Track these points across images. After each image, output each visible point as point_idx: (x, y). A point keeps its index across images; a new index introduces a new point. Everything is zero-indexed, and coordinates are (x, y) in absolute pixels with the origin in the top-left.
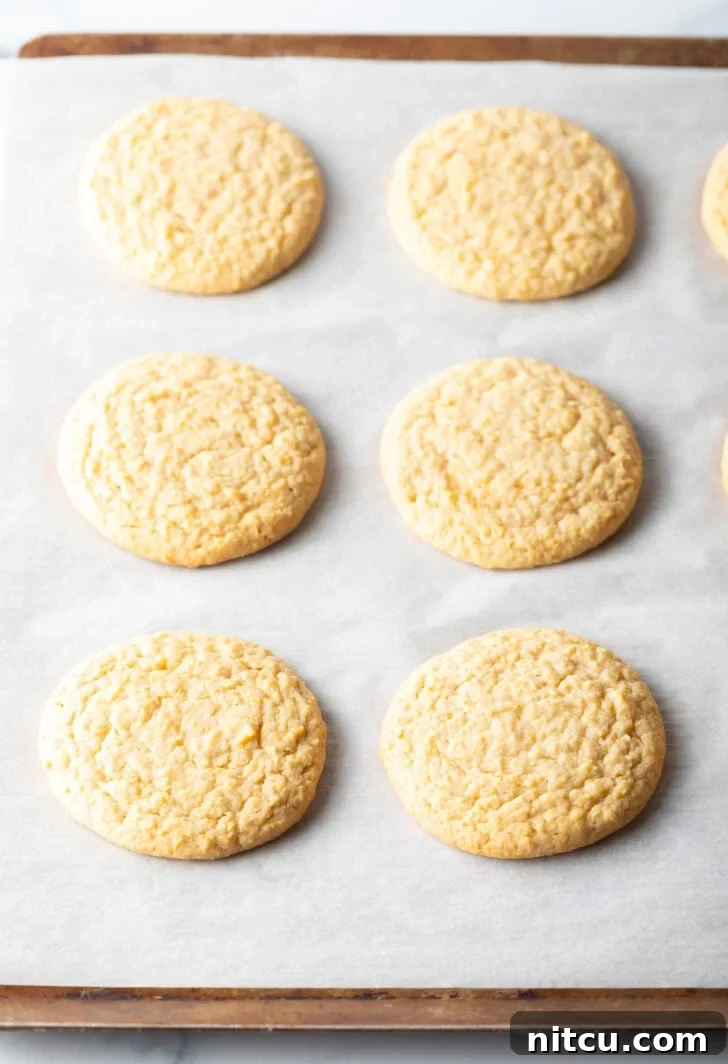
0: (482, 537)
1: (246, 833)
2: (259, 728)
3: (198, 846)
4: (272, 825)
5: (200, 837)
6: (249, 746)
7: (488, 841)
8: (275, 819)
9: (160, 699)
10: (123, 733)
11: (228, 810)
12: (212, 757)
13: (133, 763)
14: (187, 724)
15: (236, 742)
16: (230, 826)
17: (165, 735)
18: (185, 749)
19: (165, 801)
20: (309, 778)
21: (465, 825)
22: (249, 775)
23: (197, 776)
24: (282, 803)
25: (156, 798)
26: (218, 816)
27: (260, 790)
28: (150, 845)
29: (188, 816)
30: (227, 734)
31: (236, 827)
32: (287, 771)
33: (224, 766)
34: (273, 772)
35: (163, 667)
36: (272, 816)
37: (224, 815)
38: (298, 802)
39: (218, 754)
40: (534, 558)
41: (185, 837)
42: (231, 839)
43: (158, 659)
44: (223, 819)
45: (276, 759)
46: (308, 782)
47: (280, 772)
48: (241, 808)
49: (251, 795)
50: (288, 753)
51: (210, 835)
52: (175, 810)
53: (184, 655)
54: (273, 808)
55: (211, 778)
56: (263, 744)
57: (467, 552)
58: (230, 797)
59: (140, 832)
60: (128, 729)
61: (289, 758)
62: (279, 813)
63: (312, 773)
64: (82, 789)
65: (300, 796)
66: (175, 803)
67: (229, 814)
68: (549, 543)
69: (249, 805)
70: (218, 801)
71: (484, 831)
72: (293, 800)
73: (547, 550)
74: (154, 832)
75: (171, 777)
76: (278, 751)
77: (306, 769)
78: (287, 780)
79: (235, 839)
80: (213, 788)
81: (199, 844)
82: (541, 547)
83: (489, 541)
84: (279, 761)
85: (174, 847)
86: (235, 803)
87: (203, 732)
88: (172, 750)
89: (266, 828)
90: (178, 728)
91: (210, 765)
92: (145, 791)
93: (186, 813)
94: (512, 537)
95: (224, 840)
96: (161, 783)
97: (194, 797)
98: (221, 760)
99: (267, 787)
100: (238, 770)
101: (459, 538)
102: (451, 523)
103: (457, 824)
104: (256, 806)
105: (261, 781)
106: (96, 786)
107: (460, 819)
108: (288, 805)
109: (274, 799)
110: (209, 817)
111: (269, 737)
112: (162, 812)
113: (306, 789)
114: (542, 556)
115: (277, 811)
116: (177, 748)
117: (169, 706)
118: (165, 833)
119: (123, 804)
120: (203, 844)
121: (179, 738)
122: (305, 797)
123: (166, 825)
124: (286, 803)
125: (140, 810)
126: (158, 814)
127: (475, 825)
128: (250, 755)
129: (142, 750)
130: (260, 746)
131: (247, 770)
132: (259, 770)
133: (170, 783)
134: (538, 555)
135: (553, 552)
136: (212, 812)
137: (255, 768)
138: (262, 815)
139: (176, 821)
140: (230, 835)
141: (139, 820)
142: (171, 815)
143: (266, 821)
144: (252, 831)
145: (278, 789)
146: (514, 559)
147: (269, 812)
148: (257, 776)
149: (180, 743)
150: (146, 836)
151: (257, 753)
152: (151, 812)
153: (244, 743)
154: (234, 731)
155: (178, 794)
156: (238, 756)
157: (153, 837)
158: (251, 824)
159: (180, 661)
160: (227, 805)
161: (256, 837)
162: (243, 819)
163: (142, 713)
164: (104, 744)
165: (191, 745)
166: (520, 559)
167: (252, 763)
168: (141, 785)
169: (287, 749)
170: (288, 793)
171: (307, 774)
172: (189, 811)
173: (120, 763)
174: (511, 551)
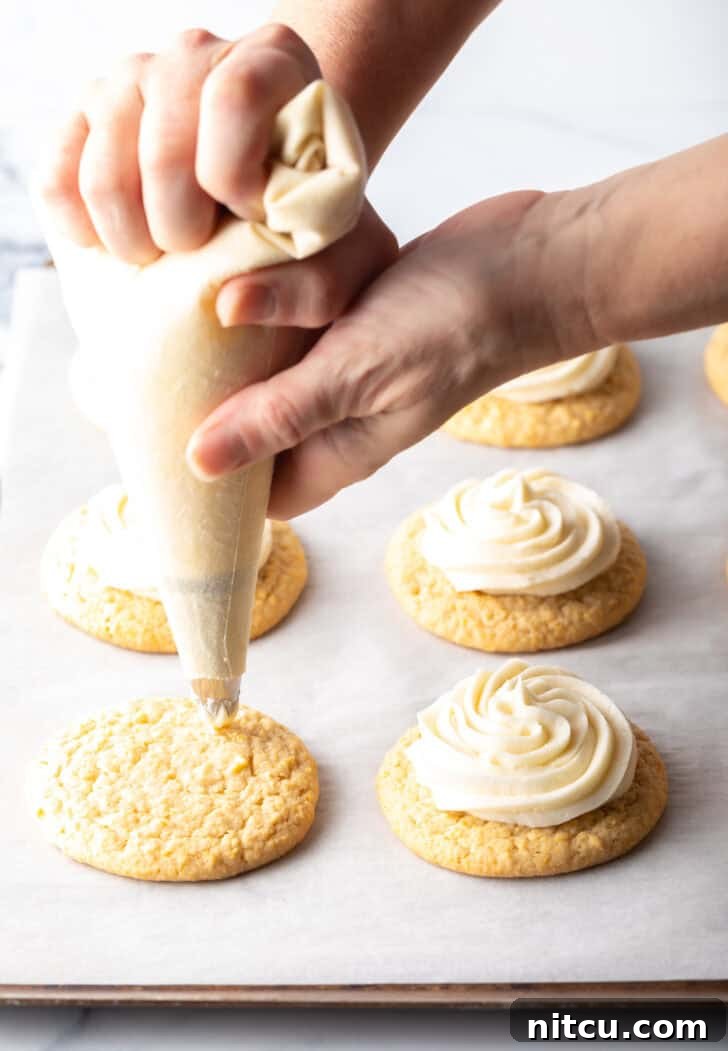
0: (485, 620)
1: (251, 848)
2: (251, 759)
3: (203, 864)
4: (277, 841)
5: (205, 853)
6: (242, 774)
7: (467, 855)
8: (278, 834)
9: (146, 745)
10: (113, 775)
11: (230, 828)
12: (207, 784)
13: (128, 796)
14: (176, 761)
15: (228, 772)
16: (234, 842)
17: (157, 771)
18: (178, 781)
19: (165, 825)
20: (307, 799)
21: (446, 838)
22: (247, 797)
23: (194, 802)
24: (283, 819)
25: (156, 823)
26: (220, 834)
27: (260, 810)
28: (155, 867)
29: (190, 836)
30: (219, 765)
31: (240, 844)
32: (285, 793)
33: (221, 792)
34: (270, 794)
35: (145, 721)
36: (275, 832)
37: (226, 833)
38: (299, 819)
39: (213, 783)
40: (537, 639)
41: (189, 855)
42: (236, 854)
43: (139, 715)
44: (226, 836)
45: (271, 783)
46: (306, 802)
47: (277, 794)
48: (243, 826)
49: (251, 813)
50: (282, 778)
51: (215, 851)
52: (176, 833)
53: (164, 710)
54: (275, 824)
55: (209, 802)
56: (256, 772)
57: (470, 634)
58: (232, 817)
59: (143, 855)
60: (118, 770)
61: (285, 782)
62: (281, 830)
63: (309, 795)
64: (78, 826)
65: (301, 814)
66: (175, 826)
67: (231, 832)
68: (552, 625)
69: (251, 821)
70: (219, 821)
71: (465, 845)
72: (294, 818)
73: (551, 631)
74: (157, 853)
75: (168, 804)
76: (272, 776)
77: (302, 792)
78: (285, 801)
79: (241, 855)
80: (211, 811)
81: (205, 861)
82: (543, 629)
83: (491, 623)
84: (275, 785)
85: (179, 867)
86: (237, 821)
87: (195, 766)
88: (166, 782)
89: (270, 843)
90: (168, 765)
91: (206, 793)
92: (143, 819)
93: (187, 834)
94: (514, 619)
95: (230, 855)
96: (158, 810)
97: (194, 819)
98: (216, 788)
99: (267, 806)
100: (235, 794)
101: (462, 622)
102: (454, 608)
103: (438, 838)
104: (258, 823)
105: (260, 803)
106: (92, 821)
107: (442, 833)
108: (290, 822)
109: (274, 816)
110: (212, 836)
111: (261, 765)
112: (164, 834)
113: (305, 809)
114: (545, 638)
115: (279, 827)
116: (171, 781)
117: (157, 749)
118: (169, 854)
119: (122, 833)
120: (208, 861)
121: (170, 772)
122: (305, 815)
123: (168, 846)
124: (287, 820)
125: (140, 835)
126: (159, 837)
127: (456, 839)
128: (245, 781)
129: (135, 786)
130: (253, 774)
131: (243, 795)
132: (256, 793)
133: (167, 809)
134: (541, 636)
135: (556, 633)
136: (214, 831)
137: (251, 792)
138: (265, 831)
139: (179, 841)
140: (235, 850)
141: (140, 844)
142: (173, 837)
143: (270, 836)
144: (257, 846)
145: (277, 807)
146: (517, 640)
147: (271, 828)
148: (254, 798)
149: (172, 777)
150: (149, 859)
151: (251, 780)
152: (151, 836)
153: (238, 771)
154: (226, 762)
155: (177, 819)
156: (232, 783)
157: (156, 859)
158: (255, 839)
159: (161, 716)
160: (228, 824)
161: (261, 852)
162: (245, 836)
163: (130, 756)
164: (95, 786)
165: (185, 777)
166: (523, 640)
167: (248, 787)
168: (139, 815)
169: (282, 774)
170: (288, 812)
171: (305, 796)
172: (191, 833)
173: (114, 798)
174: (514, 634)
